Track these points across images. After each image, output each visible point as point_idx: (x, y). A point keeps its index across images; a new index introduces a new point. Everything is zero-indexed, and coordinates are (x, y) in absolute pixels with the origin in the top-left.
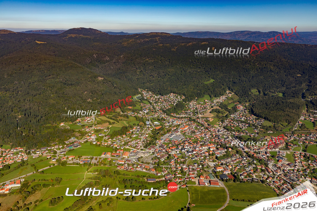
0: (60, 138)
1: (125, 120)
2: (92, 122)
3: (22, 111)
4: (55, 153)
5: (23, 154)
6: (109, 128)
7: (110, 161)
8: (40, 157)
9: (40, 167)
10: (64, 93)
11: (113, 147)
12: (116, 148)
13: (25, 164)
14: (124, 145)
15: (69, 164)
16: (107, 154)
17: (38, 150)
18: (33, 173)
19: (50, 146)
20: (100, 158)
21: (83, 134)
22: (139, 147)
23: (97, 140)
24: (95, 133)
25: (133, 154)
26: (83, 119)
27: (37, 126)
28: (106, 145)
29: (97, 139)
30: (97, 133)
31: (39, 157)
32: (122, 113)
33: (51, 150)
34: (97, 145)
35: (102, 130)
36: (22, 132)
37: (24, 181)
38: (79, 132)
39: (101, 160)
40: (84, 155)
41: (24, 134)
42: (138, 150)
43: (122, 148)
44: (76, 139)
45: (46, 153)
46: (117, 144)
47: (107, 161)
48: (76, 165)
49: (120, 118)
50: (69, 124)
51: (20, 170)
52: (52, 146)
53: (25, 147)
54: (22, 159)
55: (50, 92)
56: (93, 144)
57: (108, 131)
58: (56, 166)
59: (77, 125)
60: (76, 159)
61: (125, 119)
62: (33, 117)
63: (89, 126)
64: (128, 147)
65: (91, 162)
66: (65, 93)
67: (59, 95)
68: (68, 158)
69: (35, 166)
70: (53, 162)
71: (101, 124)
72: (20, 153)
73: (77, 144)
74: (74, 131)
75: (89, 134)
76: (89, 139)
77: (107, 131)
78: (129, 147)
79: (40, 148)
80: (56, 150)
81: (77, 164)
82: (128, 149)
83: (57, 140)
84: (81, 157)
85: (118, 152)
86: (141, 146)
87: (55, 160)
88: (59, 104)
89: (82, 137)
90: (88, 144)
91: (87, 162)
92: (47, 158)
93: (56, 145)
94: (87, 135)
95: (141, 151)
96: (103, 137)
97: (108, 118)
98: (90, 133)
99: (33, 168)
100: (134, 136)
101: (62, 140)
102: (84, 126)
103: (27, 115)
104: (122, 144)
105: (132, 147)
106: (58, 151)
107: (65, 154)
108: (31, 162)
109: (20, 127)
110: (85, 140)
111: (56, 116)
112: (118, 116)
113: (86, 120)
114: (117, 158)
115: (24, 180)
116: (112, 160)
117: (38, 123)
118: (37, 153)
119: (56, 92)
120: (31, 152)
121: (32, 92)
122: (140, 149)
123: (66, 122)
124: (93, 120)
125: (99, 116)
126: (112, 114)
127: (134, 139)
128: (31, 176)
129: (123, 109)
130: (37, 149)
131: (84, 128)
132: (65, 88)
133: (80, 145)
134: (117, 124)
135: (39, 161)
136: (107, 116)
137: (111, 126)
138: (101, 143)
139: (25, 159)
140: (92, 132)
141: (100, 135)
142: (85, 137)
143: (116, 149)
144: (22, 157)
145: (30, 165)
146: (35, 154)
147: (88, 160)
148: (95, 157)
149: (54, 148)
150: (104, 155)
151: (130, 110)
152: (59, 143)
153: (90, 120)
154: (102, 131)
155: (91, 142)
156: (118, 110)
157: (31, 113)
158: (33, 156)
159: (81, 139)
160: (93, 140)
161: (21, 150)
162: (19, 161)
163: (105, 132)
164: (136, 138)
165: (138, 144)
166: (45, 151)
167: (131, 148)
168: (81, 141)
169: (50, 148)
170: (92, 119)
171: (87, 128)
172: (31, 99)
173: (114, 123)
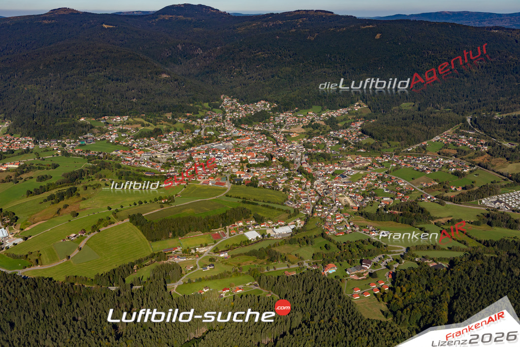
0: (74, 133)
1: (167, 125)
2: (120, 121)
4: (64, 146)
6: (139, 130)
11: (131, 146)
14: (146, 146)
17: (48, 141)
18: (35, 159)
19: (62, 139)
21: (102, 132)
22: (162, 149)
24: (119, 133)
25: (149, 154)
26: (111, 118)
28: (124, 145)
29: (116, 138)
30: (121, 133)
31: (45, 147)
33: (60, 143)
34: (114, 143)
35: (129, 130)
38: (100, 128)
42: (159, 152)
44: (92, 136)
45: (54, 145)
46: (137, 144)
49: (162, 122)
50: (91, 120)
59: (101, 122)
60: (83, 152)
61: (169, 124)
63: (114, 125)
64: (148, 148)
68: (75, 151)
69: (38, 154)
70: (58, 153)
71: (131, 124)
73: (91, 140)
74: (92, 127)
76: (108, 137)
77: (135, 132)
78: (150, 148)
80: (66, 143)
84: (90, 151)
85: (132, 151)
86: (165, 149)
89: (100, 134)
92: (54, 150)
93: (68, 138)
94: (107, 133)
95: (161, 153)
96: (125, 137)
97: (146, 120)
98: (112, 132)
99: (36, 155)
100: (166, 140)
101: (77, 135)
102: (107, 123)
104: (143, 146)
105: (153, 149)
106: (68, 145)
107: (74, 148)
108: (36, 150)
110: (102, 138)
112: (161, 120)
113: (115, 119)
122: (161, 151)
127: (163, 142)
129: (177, 115)
131: (107, 126)
133: (94, 142)
134: (152, 127)
135: (44, 151)
136: (147, 118)
137: (142, 128)
138: (120, 142)
139: (31, 147)
140: (115, 131)
141: (122, 135)
142: (104, 135)
146: (43, 144)
149: (64, 141)
150: (115, 152)
152: (73, 137)
153: (120, 119)
154: (128, 132)
155: (109, 140)
156: (169, 116)
158: (40, 146)
159: (98, 136)
163: (131, 133)
165: (164, 147)
166: (54, 143)
167: (151, 150)
168: (97, 138)
169: (61, 141)
170: (123, 119)
171: (110, 126)
173: (148, 125)
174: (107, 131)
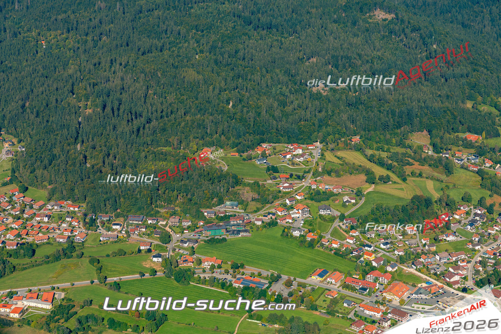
0: (189, 196)
1: (432, 178)
2: (306, 162)
3: (98, 96)
4: (167, 238)
5: (75, 223)
6: (363, 196)
7: (334, 302)
8: (118, 240)
9: (114, 271)
10: (236, 52)
11: (358, 257)
12: (368, 264)
13: (74, 254)
14: (402, 260)
15: (199, 280)
16: (329, 277)
17: (120, 220)
18: (92, 282)
19: (155, 215)
20: (303, 286)
21: (265, 198)
22: (456, 278)
23: (311, 225)
24: (309, 202)
25: (423, 296)
26: (278, 150)
27: (129, 146)
28: (336, 249)
29: (307, 222)
30: (316, 204)
31: (116, 242)
32: (430, 153)
33: (155, 228)
34: (305, 241)
35: (337, 195)
36: (85, 157)
37: (63, 299)
38: (256, 186)
39: (303, 290)
40: (251, 263)
41: (88, 165)
42: (451, 287)
43: (389, 269)
44: (239, 210)
45: (139, 235)
46: (375, 252)
47: (322, 298)
48: (218, 287)
49: (417, 167)
50: (229, 155)
51: (58, 265)
52: (161, 217)
53: (84, 205)
54: (69, 237)
55: (193, 44)
56: (292, 236)
57: (354, 205)
58: (160, 278)
59: (254, 166)
60: (223, 270)
61: (436, 174)
62: (126, 115)
63: (291, 175)
64: (413, 270)
65: (268, 288)
66: (241, 54)
67: (220, 58)
68: (200, 262)
69: (100, 265)
70: (152, 265)
71: (338, 175)
72: (68, 219)
73: (238, 225)
74: (237, 181)
75: (288, 202)
76: (284, 218)
77: (353, 201)
78: (419, 271)
79: (124, 216)
80: (169, 230)
81: (223, 285)
82: (411, 276)
83: (180, 200)
84: (242, 266)
85: (370, 278)
86: (465, 278)
87: (160, 260)
88: (211, 87)
89: (259, 206)
90: (277, 232)
91: (254, 286)
92: (140, 251)
93: (174, 214)
94: (277, 203)
95: (461, 294)
96: (332, 219)
97: (371, 159)
98: (292, 199)
99: (93, 269)
100: (451, 238)
101: (196, 203)
102: (275, 170)
103: (108, 109)
104: (394, 257)
105: (429, 275)
106: (176, 237)
107: (193, 248)
108: (93, 250)
109: (83, 142)
110: (267, 219)
111: (193, 122)
112: (411, 160)
113: (289, 153)
114: (360, 297)
115: (63, 295)
116: (343, 298)
117: (134, 136)
118: (114, 227)
119: (213, 48)
120: (98, 221)
121: (140, 40)
122: (456, 286)
123: (222, 148)
124: (313, 157)
125: (339, 150)
126: (388, 151)
127: (449, 247)
128: (85, 289)
129: (442, 138)
130: (117, 216)
131: (275, 178)
132: (244, 37)
133: (246, 231)
134: (396, 186)
135: (115, 254)
136: (369, 152)
137: (371, 188)
138: (321, 237)
139: (78, 239)
140: (298, 198)
141: (322, 212)
142: (270, 208)
143: (368, 269)
144: (72, 231)
145: (87, 260)
146: (109, 229)
147: (262, 281)
148: (285, 277)
149: (164, 223)
150: (319, 279)
151: (468, 145)
152: (185, 212)
153: (302, 155)
154: (334, 201)
155: (289, 228)
156: (420, 139)
157: (120, 104)
158: (101, 234)
159: (256, 212)
160: (296, 225)
161: (72, 209)
162: (61, 240)
163: (344, 205)
164: (457, 248)
165: (456, 267)
166: (138, 226)
167: (424, 276)
168: (252, 217)
169: (155, 222)
170: (311, 154)
171: (283, 180)
172: (130, 62)
173: (385, 180)
174: (277, 195)
